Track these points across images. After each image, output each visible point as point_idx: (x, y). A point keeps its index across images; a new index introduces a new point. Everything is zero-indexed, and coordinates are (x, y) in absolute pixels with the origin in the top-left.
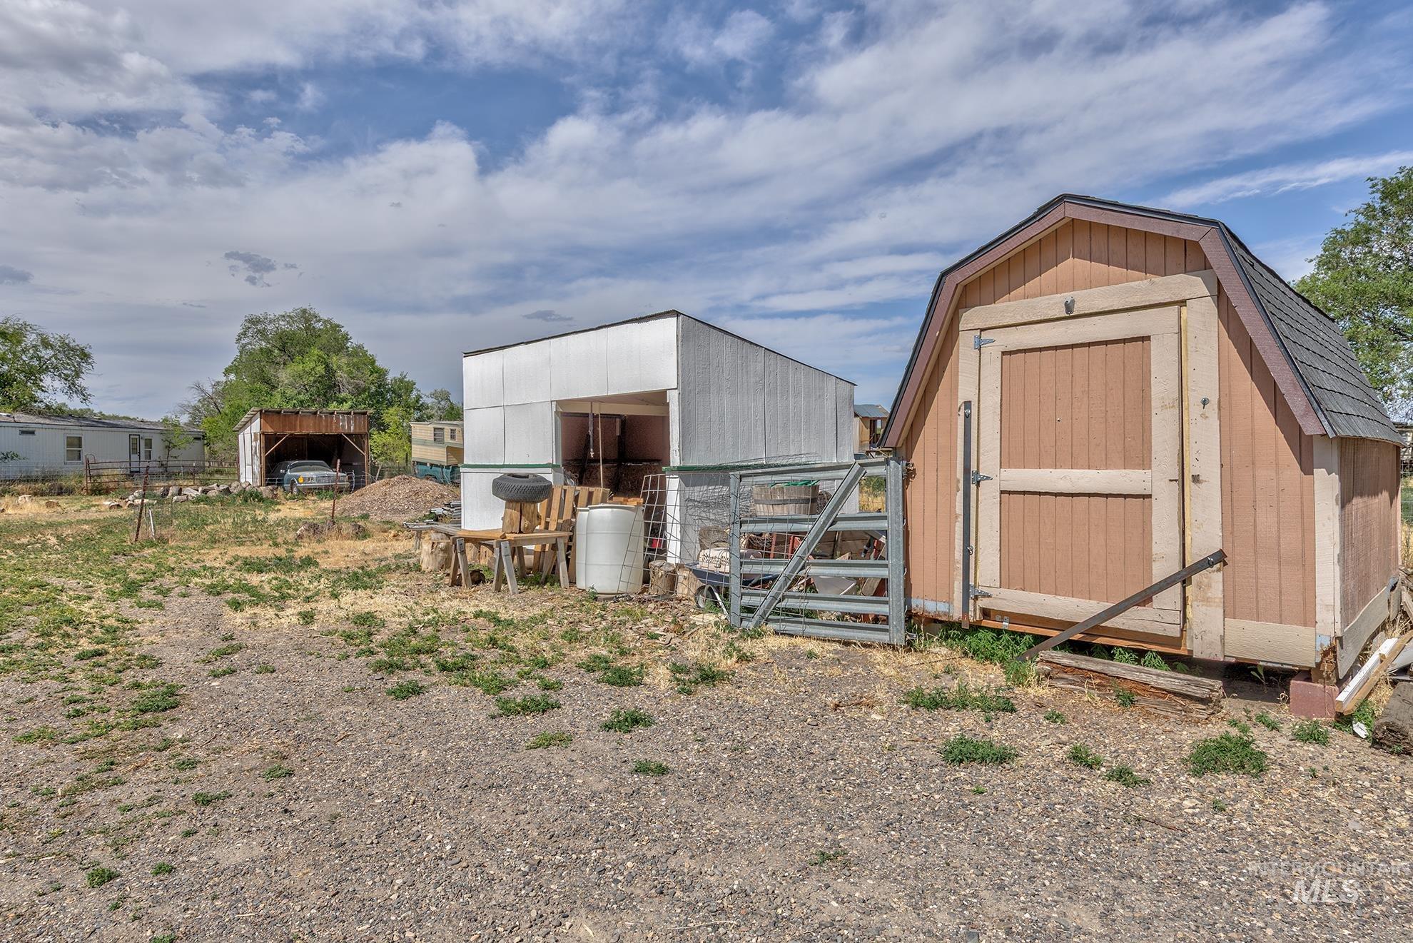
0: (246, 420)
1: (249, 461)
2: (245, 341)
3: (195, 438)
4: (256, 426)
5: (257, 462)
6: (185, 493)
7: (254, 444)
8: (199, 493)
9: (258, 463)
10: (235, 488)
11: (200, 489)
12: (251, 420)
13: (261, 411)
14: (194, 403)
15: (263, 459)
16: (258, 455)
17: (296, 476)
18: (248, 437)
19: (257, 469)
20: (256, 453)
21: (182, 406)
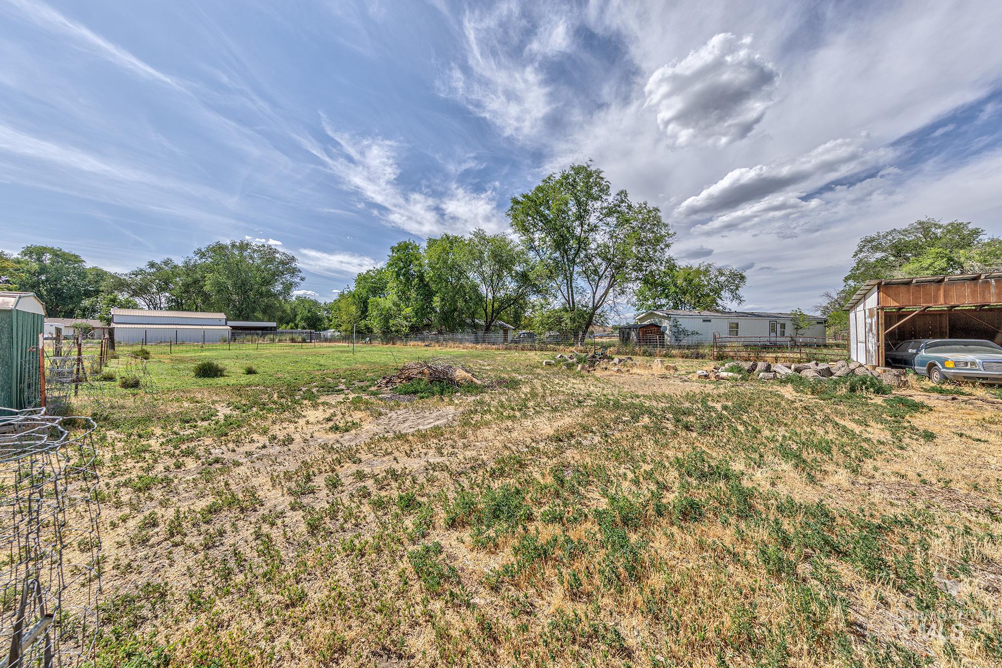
0: (859, 297)
1: (861, 337)
2: (861, 255)
3: (818, 323)
4: (872, 301)
5: (872, 340)
6: (775, 369)
7: (868, 321)
8: (790, 371)
9: (874, 340)
10: (839, 369)
11: (793, 367)
12: (864, 297)
13: (879, 285)
14: (825, 304)
15: (882, 337)
16: (875, 331)
17: (939, 359)
18: (860, 315)
19: (872, 347)
20: (871, 330)
21: (816, 307)
